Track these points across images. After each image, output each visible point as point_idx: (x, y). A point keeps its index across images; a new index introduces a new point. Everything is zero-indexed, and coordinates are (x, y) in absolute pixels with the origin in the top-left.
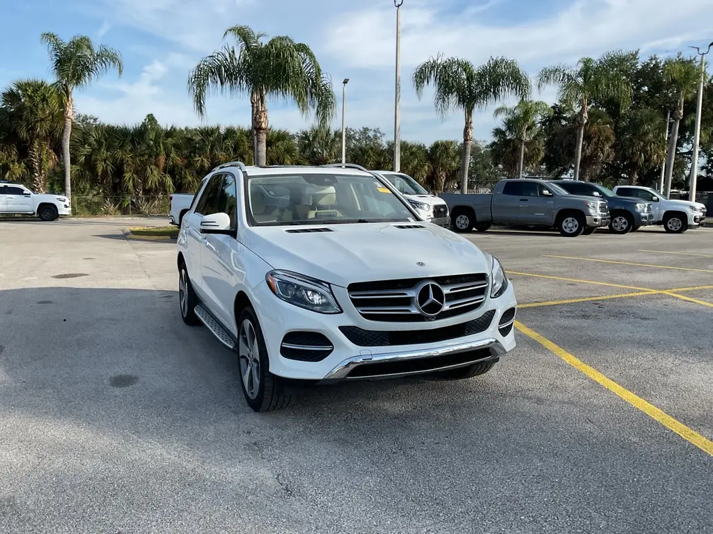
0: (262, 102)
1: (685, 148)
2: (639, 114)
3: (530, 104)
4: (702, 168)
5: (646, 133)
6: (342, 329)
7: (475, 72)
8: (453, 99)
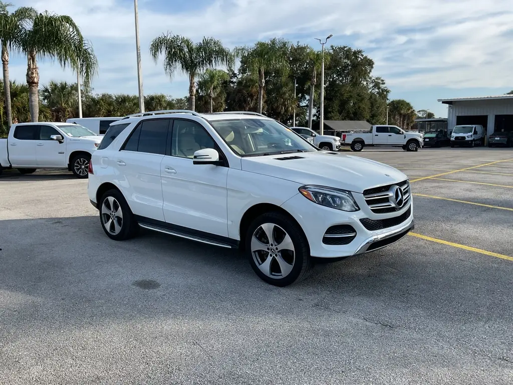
0: (33, 61)
1: (304, 103)
2: (280, 80)
3: (215, 71)
4: (314, 115)
5: (284, 93)
6: (362, 220)
7: (194, 47)
8: (178, 65)
